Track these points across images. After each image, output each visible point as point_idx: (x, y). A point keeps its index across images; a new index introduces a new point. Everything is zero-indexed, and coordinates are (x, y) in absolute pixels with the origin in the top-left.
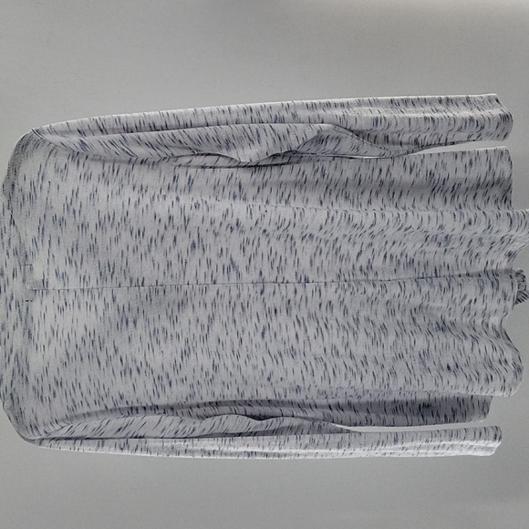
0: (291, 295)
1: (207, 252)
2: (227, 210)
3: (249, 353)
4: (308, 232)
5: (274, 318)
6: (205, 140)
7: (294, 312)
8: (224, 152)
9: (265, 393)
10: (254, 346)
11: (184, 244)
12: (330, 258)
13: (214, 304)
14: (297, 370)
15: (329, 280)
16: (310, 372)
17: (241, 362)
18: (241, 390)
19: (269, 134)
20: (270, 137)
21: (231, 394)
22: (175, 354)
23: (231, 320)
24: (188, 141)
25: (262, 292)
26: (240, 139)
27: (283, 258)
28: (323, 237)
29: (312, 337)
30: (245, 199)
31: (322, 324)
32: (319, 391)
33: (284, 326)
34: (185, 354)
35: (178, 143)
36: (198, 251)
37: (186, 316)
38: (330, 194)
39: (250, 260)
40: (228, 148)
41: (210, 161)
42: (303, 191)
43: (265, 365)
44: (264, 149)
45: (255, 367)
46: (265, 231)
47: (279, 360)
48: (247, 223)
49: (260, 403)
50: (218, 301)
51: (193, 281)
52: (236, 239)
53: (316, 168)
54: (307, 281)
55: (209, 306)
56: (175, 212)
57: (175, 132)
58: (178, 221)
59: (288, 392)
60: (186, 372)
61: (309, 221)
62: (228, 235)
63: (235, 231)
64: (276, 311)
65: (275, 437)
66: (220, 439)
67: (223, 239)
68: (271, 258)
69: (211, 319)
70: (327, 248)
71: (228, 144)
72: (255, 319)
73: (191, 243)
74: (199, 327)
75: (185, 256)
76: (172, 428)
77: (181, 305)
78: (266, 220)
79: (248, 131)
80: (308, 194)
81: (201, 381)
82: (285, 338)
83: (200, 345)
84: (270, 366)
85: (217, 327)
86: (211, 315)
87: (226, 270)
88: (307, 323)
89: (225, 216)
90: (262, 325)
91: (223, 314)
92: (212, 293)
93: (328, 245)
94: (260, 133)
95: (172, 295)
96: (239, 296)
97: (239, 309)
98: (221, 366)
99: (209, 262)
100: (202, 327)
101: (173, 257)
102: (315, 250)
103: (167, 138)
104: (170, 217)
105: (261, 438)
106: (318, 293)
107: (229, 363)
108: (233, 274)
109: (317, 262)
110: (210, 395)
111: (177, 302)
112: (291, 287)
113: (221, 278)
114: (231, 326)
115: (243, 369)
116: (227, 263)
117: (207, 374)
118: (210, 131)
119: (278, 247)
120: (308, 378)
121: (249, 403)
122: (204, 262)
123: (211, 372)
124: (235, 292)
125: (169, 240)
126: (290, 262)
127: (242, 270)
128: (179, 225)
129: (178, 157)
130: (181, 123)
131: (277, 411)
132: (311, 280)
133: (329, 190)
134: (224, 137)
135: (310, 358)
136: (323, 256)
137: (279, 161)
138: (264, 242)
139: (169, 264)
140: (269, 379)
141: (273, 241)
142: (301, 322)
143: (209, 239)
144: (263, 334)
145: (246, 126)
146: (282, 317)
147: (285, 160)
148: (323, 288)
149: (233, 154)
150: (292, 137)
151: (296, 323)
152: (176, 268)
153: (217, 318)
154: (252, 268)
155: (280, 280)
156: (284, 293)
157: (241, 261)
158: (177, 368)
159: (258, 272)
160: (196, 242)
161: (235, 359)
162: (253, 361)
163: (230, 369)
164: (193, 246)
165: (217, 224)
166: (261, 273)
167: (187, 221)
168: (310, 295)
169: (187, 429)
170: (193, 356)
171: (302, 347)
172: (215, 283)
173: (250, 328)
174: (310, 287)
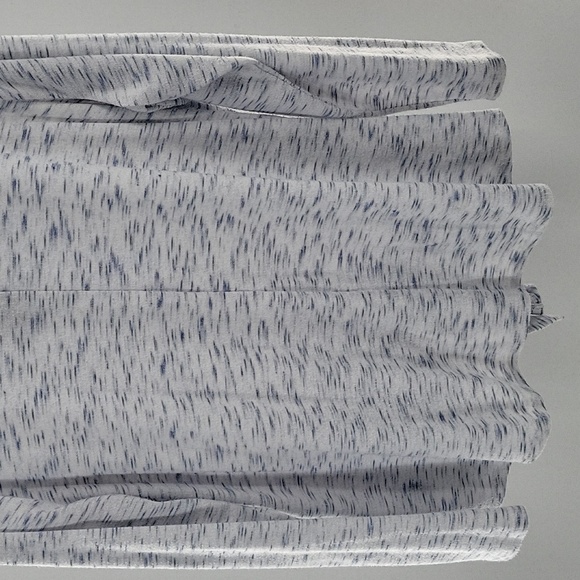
0: (204, 310)
1: (75, 243)
2: (101, 173)
3: (142, 395)
4: (224, 210)
5: (179, 344)
6: (68, 75)
7: (210, 338)
8: (98, 96)
9: (170, 461)
10: (149, 386)
11: (38, 229)
12: (260, 256)
13: (87, 322)
14: (216, 420)
15: (260, 286)
16: (234, 421)
17: (129, 407)
18: (130, 455)
19: (161, 67)
20: (163, 71)
21: (115, 463)
22: (24, 397)
23: (113, 347)
24: (43, 75)
25: (160, 303)
26: (120, 73)
27: (191, 256)
28: (247, 221)
29: (237, 373)
30: (131, 165)
31: (252, 355)
32: (251, 456)
33: (194, 358)
34: (41, 395)
35: (27, 77)
36: (61, 241)
37: (44, 339)
38: (257, 164)
39: (140, 257)
40: (103, 88)
41: (78, 110)
42: (217, 159)
43: (165, 411)
44: (155, 86)
45: (150, 415)
46: (160, 208)
47: (188, 405)
48: (132, 193)
49: (162, 478)
50: (93, 317)
51: (53, 285)
52: (117, 223)
53: (234, 126)
54: (227, 288)
55: (80, 325)
56: (22, 175)
57: (23, 62)
58: (27, 189)
59: (204, 458)
60: (42, 423)
61: (224, 190)
62: (105, 216)
63: (115, 207)
64: (182, 335)
65: (184, 526)
66: (97, 530)
67: (99, 223)
68: (173, 255)
69: (83, 345)
70: (255, 241)
71: (103, 82)
72: (150, 346)
73: (50, 227)
74: (64, 355)
75: (40, 247)
76: (20, 513)
77: (36, 322)
78: (160, 189)
79: (132, 62)
80: (225, 164)
81: (68, 440)
82: (197, 373)
83: (65, 382)
84: (172, 412)
85: (91, 357)
86: (83, 339)
87: (104, 270)
88: (228, 352)
89: (98, 180)
90: (161, 355)
91: (101, 337)
92: (83, 303)
93: (256, 236)
94: (149, 65)
95: (21, 307)
96: (125, 309)
97: (125, 330)
98: (98, 414)
99: (78, 258)
100: (69, 356)
101: (22, 248)
102: (237, 243)
103: (11, 69)
104: (14, 183)
105: (161, 528)
106: (244, 307)
107: (110, 410)
108: (115, 277)
109: (241, 263)
110: (82, 463)
111: (28, 317)
112: (203, 297)
113: (96, 281)
114: (113, 354)
115: (132, 417)
116: (106, 260)
117: (76, 427)
118: (76, 62)
119: (183, 237)
120: (232, 431)
121: (146, 479)
122: (70, 257)
123: (82, 424)
124: (117, 304)
125: (15, 221)
126: (201, 261)
127: (129, 270)
128: (29, 195)
129: (30, 102)
130: (33, 50)
131: (188, 490)
132: (232, 287)
133: (255, 161)
134: (96, 70)
135: (234, 403)
136: (250, 254)
137: (180, 115)
138: (160, 229)
139: (16, 259)
140: (172, 434)
141: (174, 226)
142: (221, 350)
143: (77, 221)
144: (163, 368)
145: (128, 56)
146: (192, 345)
147: (190, 115)
148: (251, 299)
149: (110, 97)
150: (196, 72)
151: (213, 352)
152: (27, 265)
153: (92, 342)
154: (143, 269)
155: (187, 287)
156: (193, 305)
157: (127, 258)
158: (27, 417)
159: (153, 275)
160: (57, 225)
161: (119, 403)
162: (147, 405)
163: (112, 418)
164: (54, 232)
165: (87, 194)
166: (157, 275)
167: (40, 188)
168: (232, 310)
169: (44, 515)
170: (53, 398)
171: (222, 387)
172: (87, 288)
173: (143, 357)
174: (232, 297)
